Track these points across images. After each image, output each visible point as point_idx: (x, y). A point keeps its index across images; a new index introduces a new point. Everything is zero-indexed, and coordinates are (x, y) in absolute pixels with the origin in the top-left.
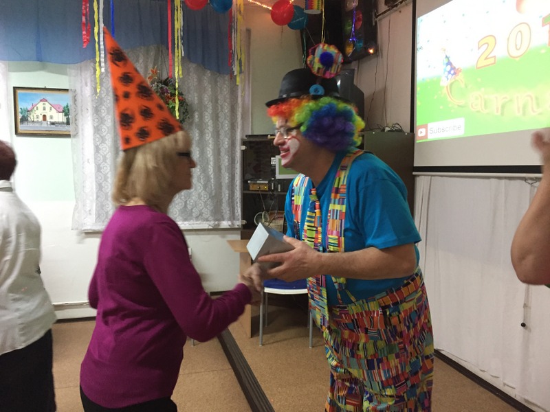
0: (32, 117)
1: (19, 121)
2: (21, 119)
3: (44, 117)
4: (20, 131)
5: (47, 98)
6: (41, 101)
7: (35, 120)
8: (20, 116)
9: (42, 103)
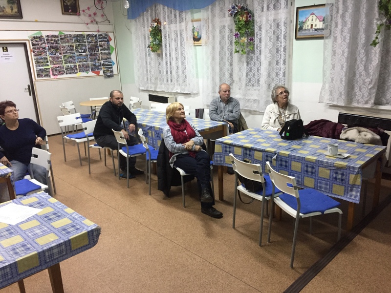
0: (305, 27)
1: (298, 29)
2: (299, 29)
3: (312, 25)
4: (298, 37)
5: (315, 12)
6: (311, 15)
7: (307, 28)
8: (299, 26)
9: (311, 16)
